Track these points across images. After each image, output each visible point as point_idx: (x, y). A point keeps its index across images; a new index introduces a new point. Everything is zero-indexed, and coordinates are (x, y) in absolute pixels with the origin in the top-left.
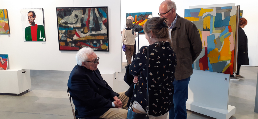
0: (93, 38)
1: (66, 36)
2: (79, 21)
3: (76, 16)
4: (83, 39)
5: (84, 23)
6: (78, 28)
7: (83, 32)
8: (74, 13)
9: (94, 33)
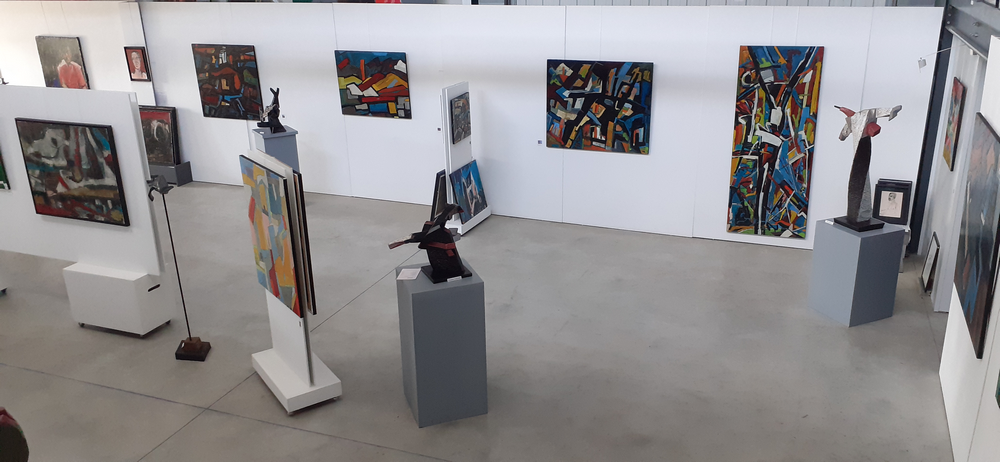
0: (93, 193)
1: (42, 184)
2: (61, 152)
3: (54, 141)
4: (76, 193)
5: (72, 157)
6: (62, 168)
7: (73, 179)
8: (50, 134)
9: (92, 182)
